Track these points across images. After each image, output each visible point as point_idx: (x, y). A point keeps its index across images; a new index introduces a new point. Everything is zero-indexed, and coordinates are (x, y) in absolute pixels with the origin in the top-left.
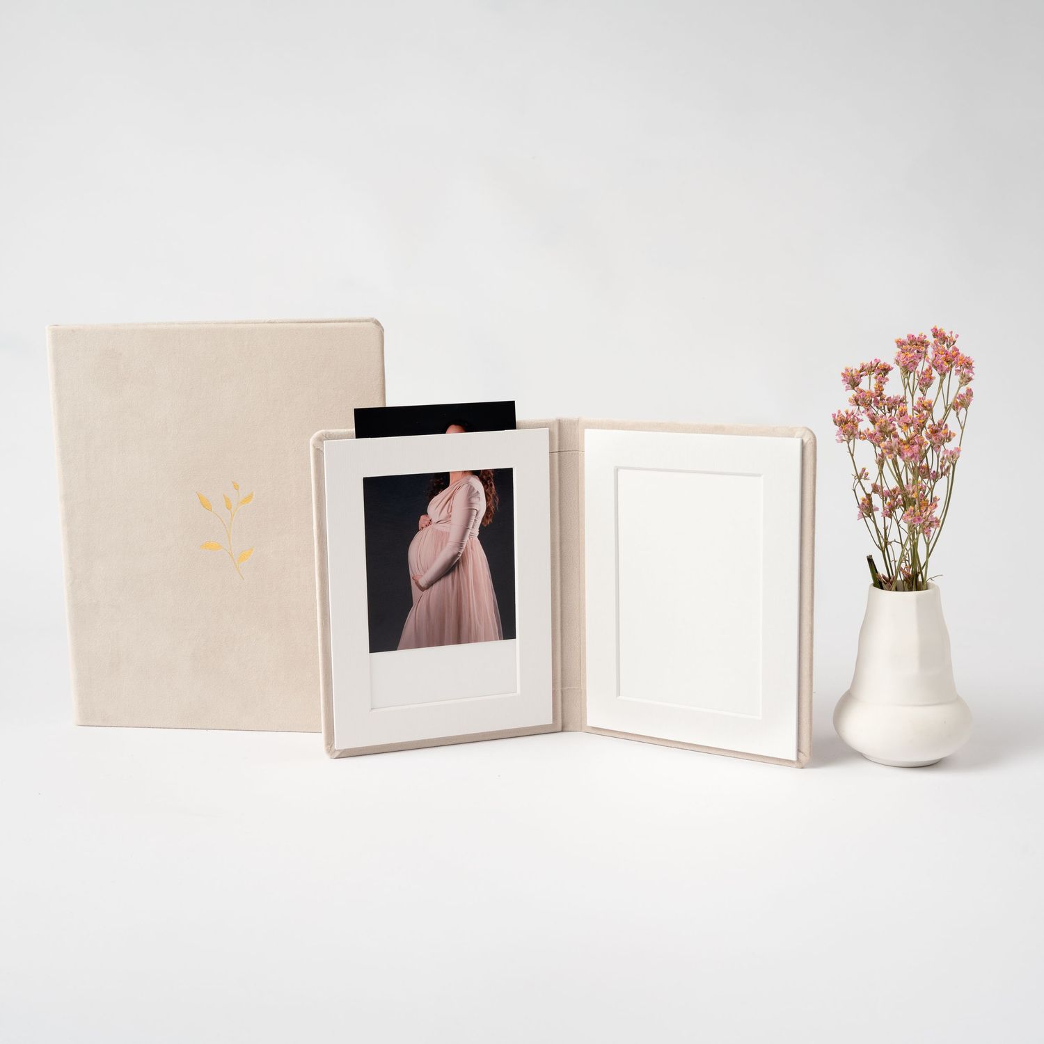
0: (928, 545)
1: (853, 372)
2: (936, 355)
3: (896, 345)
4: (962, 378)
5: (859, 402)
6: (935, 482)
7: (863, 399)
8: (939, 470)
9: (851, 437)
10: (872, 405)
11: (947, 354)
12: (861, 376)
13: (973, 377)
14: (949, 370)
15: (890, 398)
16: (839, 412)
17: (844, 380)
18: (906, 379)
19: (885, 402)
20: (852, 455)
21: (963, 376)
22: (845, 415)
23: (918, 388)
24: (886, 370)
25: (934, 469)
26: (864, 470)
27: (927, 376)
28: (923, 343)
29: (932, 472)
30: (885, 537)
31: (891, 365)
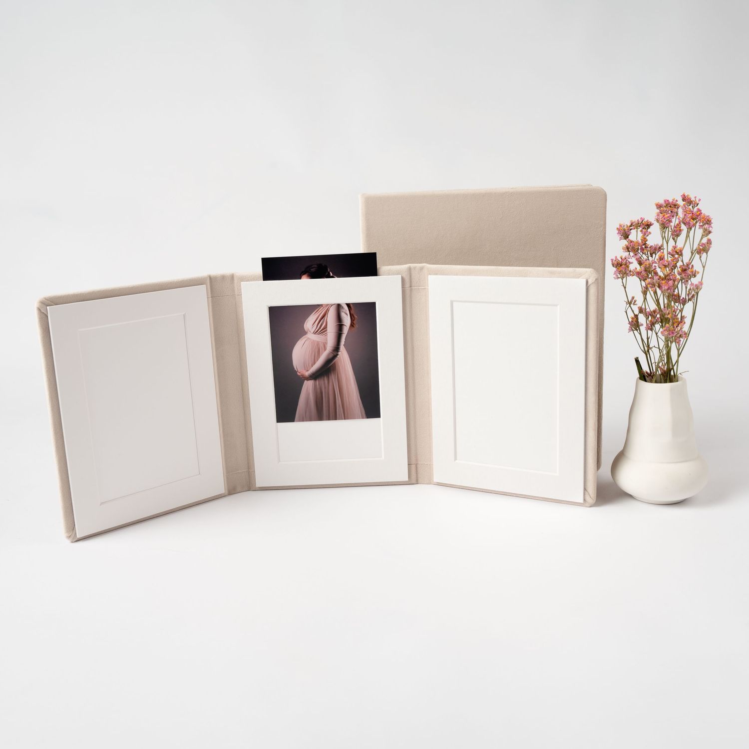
0: (678, 350)
1: (625, 227)
2: (685, 215)
3: (655, 207)
4: (704, 232)
5: (630, 250)
6: (684, 305)
7: (633, 247)
8: (687, 297)
9: (625, 276)
10: (639, 251)
11: (692, 213)
12: (631, 229)
13: (712, 230)
14: (694, 225)
15: (651, 246)
16: (616, 257)
17: (618, 233)
18: (663, 233)
19: (648, 249)
20: (625, 288)
21: (705, 230)
22: (620, 260)
23: (671, 238)
24: (649, 225)
25: (683, 296)
26: (633, 298)
27: (678, 229)
28: (675, 205)
29: (681, 298)
30: (648, 344)
31: (652, 222)
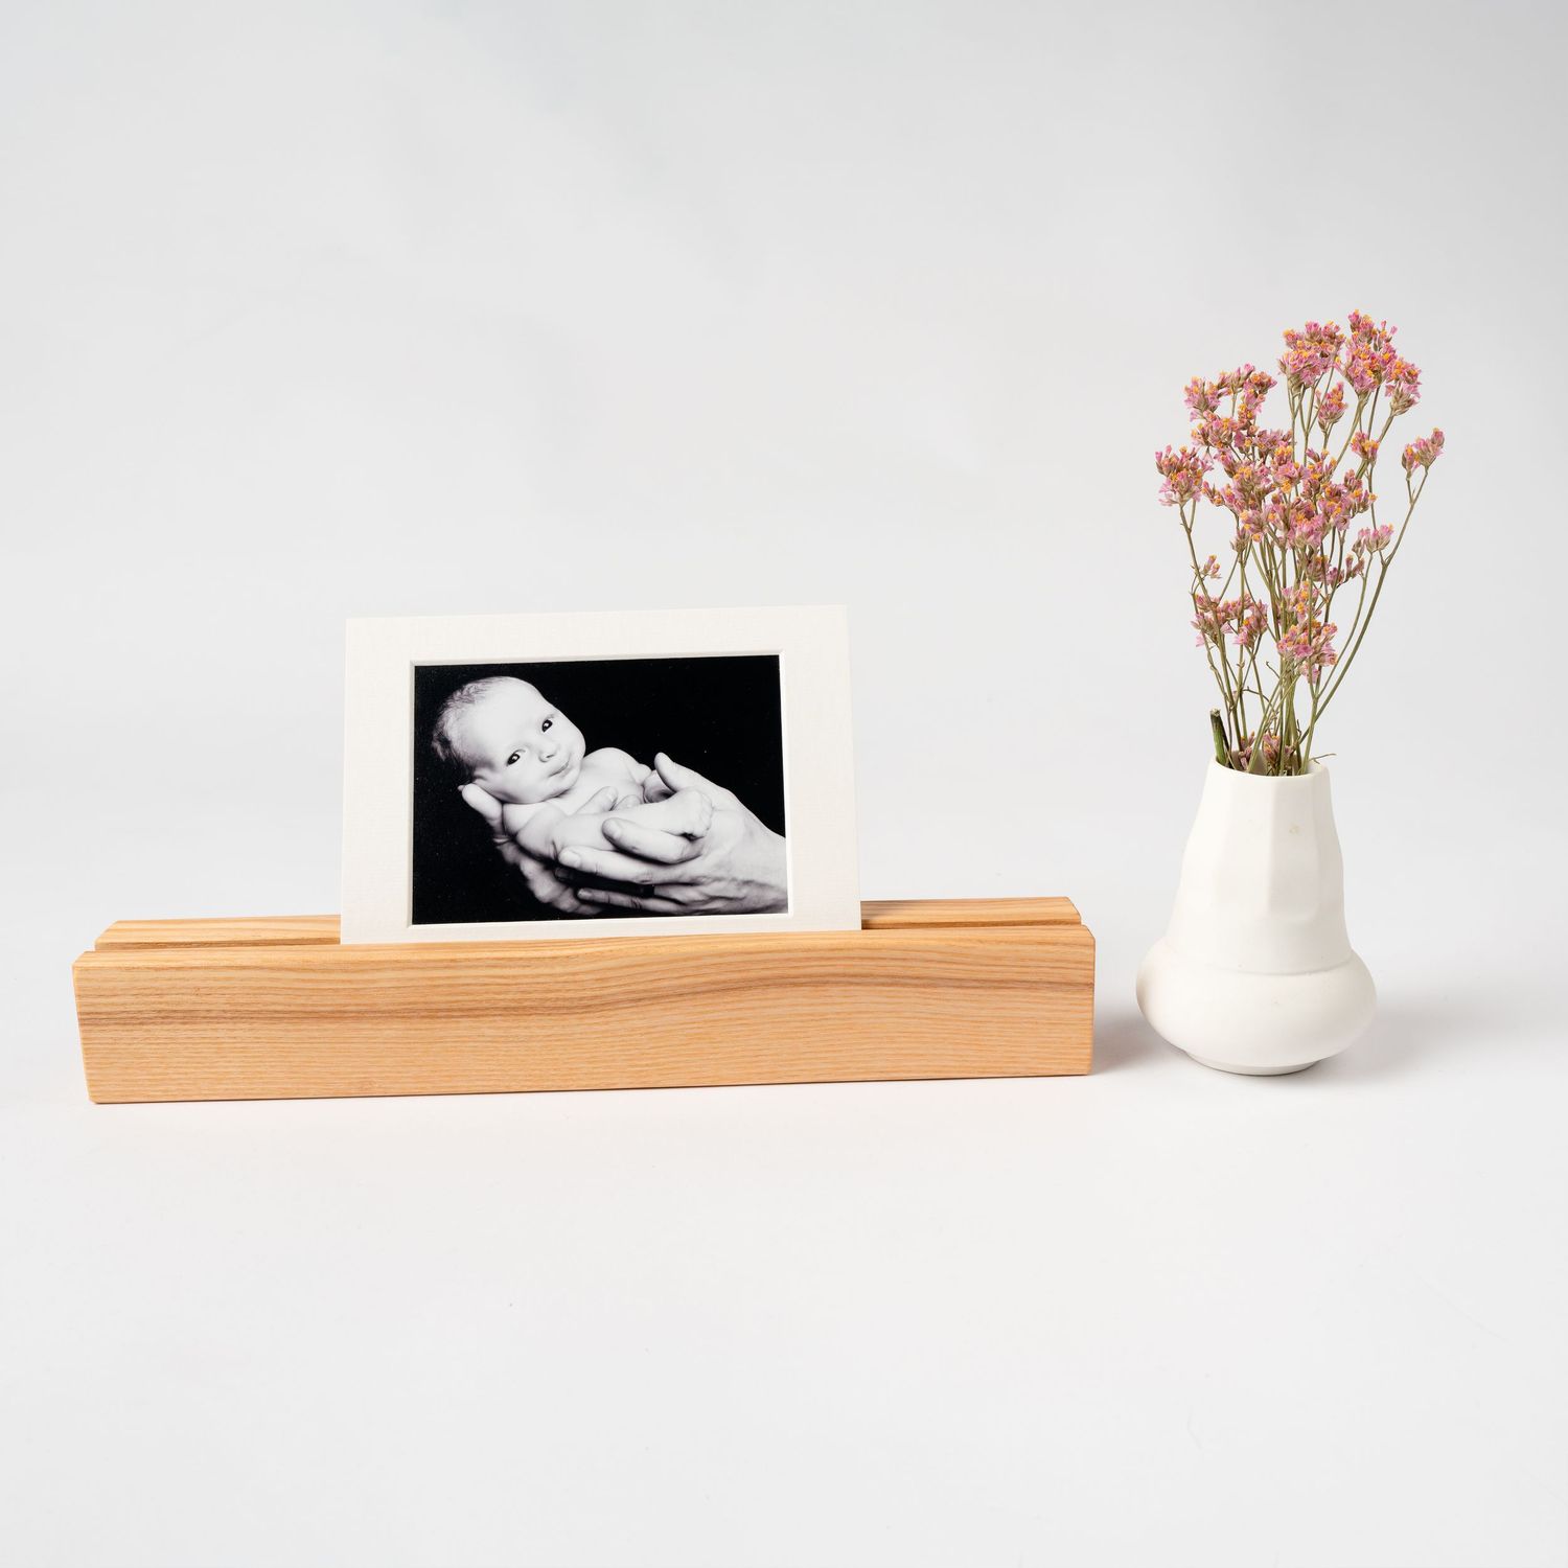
0: (1316, 699)
1: (1206, 388)
2: (1353, 358)
3: (1284, 340)
4: (1396, 400)
5: (1209, 439)
6: (1335, 588)
7: (1217, 432)
8: (1344, 567)
9: (1186, 497)
10: (1233, 444)
11: (1373, 358)
12: (1220, 395)
13: (1416, 399)
14: (1376, 386)
15: (1264, 432)
16: (1169, 449)
17: (1188, 401)
18: (1297, 399)
19: (1255, 440)
20: (1189, 531)
21: (1399, 396)
22: (1180, 456)
23: (1317, 423)
24: (1264, 385)
25: (1334, 564)
26: (1213, 559)
27: (1334, 400)
28: (1332, 337)
29: (1331, 569)
30: (1241, 677)
31: (1274, 378)
